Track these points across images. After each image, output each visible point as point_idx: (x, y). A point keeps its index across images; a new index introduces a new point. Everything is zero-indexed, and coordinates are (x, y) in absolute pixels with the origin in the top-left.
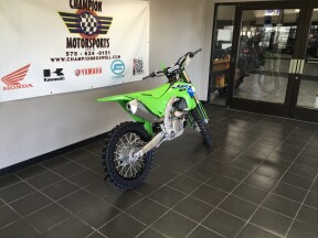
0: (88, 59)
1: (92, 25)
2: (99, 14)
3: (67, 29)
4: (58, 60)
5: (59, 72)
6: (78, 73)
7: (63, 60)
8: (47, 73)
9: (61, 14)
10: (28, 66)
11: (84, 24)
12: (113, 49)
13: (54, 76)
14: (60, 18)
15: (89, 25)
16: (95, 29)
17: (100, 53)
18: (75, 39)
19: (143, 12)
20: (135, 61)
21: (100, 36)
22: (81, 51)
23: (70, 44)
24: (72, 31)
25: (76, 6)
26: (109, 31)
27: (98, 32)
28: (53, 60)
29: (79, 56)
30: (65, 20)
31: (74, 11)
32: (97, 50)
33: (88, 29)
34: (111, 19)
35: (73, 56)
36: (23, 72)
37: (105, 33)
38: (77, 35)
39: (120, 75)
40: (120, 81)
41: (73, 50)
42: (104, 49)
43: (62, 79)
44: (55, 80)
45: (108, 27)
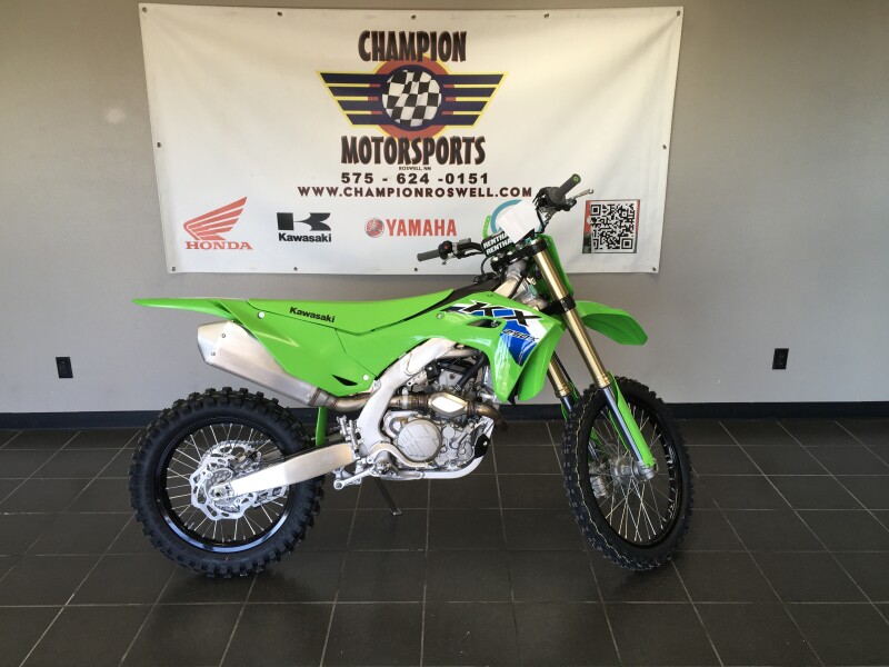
0: (407, 193)
2: (452, 68)
3: (342, 115)
4: (318, 191)
5: (317, 221)
6: (375, 229)
7: (332, 191)
8: (285, 221)
9: (328, 78)
10: (243, 201)
11: (393, 100)
13: (302, 229)
14: (324, 88)
15: (411, 100)
16: (431, 113)
17: (450, 178)
18: (365, 141)
21: (449, 132)
22: (385, 172)
24: (355, 120)
25: (378, 53)
26: (483, 115)
27: (441, 120)
28: (304, 191)
29: (377, 184)
30: (335, 91)
31: (372, 67)
32: (437, 171)
33: (407, 113)
34: (496, 79)
37: (471, 120)
38: (374, 131)
41: (360, 167)
42: (466, 169)
43: (323, 239)
44: (306, 239)
45: (480, 106)
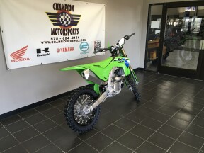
0: (65, 42)
1: (68, 20)
2: (72, 13)
3: (51, 23)
4: (46, 42)
5: (46, 50)
6: (58, 51)
7: (49, 42)
8: (39, 51)
9: (48, 14)
10: (27, 47)
11: (62, 20)
12: (81, 35)
13: (43, 53)
14: (47, 16)
15: (66, 20)
16: (69, 23)
17: (73, 38)
18: (56, 29)
19: (101, 11)
20: (95, 43)
21: (73, 27)
22: (60, 37)
23: (53, 32)
24: (54, 24)
25: (57, 9)
26: (78, 23)
27: (71, 25)
28: (42, 43)
29: (59, 40)
30: (50, 17)
31: (56, 12)
32: (70, 36)
33: (65, 23)
34: (80, 16)
35: (56, 40)
36: (23, 50)
37: (76, 25)
38: (58, 27)
39: (86, 52)
40: (85, 56)
41: (55, 36)
42: (75, 36)
43: (48, 55)
44: (44, 55)
45: (78, 22)
